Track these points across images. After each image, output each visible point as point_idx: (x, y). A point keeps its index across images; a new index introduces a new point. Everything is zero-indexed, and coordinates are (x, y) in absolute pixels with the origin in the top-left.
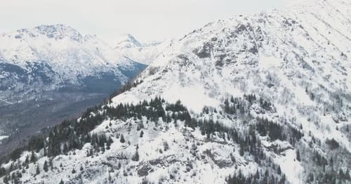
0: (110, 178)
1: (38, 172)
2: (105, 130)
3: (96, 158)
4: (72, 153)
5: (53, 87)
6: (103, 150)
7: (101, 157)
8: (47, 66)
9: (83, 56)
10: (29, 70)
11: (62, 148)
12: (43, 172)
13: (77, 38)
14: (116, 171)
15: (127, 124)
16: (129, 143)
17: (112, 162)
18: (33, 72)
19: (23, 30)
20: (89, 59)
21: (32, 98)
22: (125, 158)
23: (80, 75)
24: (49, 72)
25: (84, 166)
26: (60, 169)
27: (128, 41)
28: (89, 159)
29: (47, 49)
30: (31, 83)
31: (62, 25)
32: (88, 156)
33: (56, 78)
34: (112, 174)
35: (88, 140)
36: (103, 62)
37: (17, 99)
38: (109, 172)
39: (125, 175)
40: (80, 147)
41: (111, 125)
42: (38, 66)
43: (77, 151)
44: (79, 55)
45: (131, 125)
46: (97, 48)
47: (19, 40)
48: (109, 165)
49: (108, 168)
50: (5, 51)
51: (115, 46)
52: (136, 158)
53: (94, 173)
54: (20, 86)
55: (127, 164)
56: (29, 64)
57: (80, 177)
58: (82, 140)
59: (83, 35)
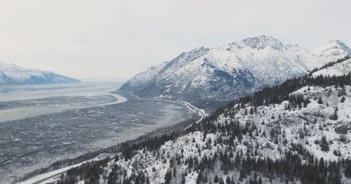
0: (305, 129)
1: (246, 114)
2: (303, 93)
3: (292, 112)
4: (272, 105)
5: (253, 90)
6: (300, 107)
7: (297, 112)
8: (249, 72)
9: (283, 63)
10: (235, 76)
11: (264, 101)
12: (249, 115)
13: (278, 46)
14: (311, 125)
15: (326, 90)
16: (328, 105)
17: (308, 117)
18: (238, 77)
19: (233, 44)
20: (289, 67)
21: (236, 98)
22: (322, 116)
23: (278, 82)
24: (250, 78)
25: (282, 116)
26: (262, 114)
27: (336, 47)
28: (287, 111)
29: (250, 58)
30: (235, 86)
31: (264, 36)
32: (286, 109)
33: (256, 83)
34: (307, 126)
35: (287, 99)
36: (303, 69)
37: (225, 98)
38: (305, 124)
39: (321, 129)
40: (279, 103)
41: (309, 89)
42: (242, 73)
43: (276, 105)
44: (279, 63)
45: (330, 91)
46: (298, 56)
47: (229, 51)
48: (305, 119)
49: (303, 121)
50: (218, 61)
51: (319, 55)
52: (335, 117)
53: (291, 122)
54: (227, 88)
55: (324, 121)
56: (235, 71)
57: (278, 122)
58: (281, 98)
59: (285, 45)
